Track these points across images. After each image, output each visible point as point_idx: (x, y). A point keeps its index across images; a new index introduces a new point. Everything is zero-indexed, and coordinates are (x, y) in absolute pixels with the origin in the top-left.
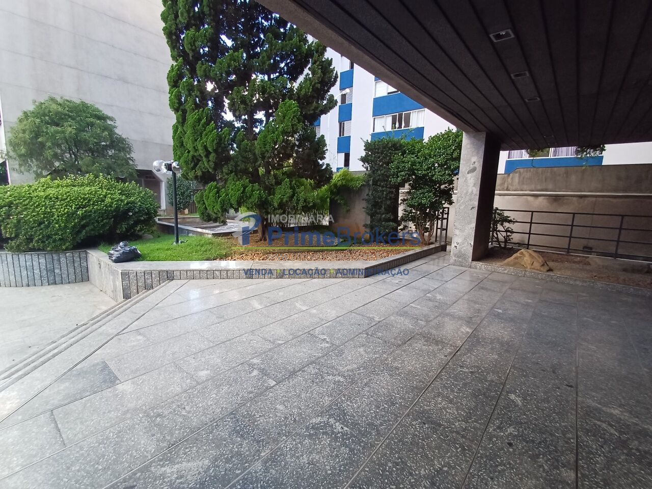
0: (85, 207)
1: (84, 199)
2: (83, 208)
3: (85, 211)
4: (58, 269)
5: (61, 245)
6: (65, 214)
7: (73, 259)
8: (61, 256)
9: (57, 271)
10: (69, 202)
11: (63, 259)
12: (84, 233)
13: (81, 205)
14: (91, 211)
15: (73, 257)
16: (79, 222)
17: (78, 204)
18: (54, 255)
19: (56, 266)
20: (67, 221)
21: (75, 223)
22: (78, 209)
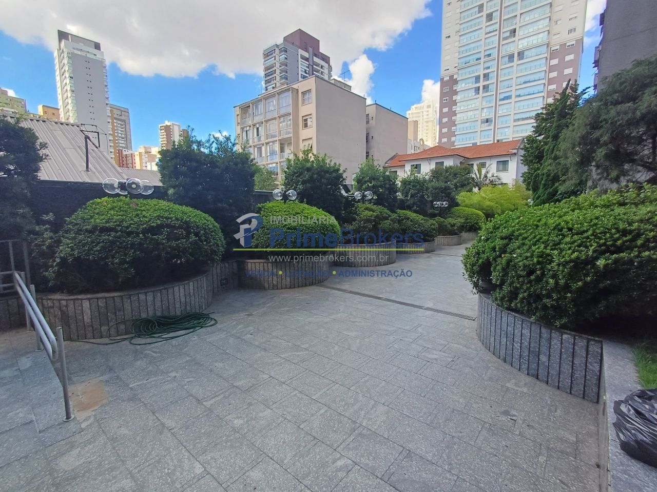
0: (619, 250)
1: (625, 232)
2: (612, 253)
3: (616, 261)
4: (545, 355)
5: (554, 317)
6: (571, 261)
7: (574, 349)
8: (553, 335)
9: (543, 358)
10: (588, 238)
11: (556, 343)
12: (602, 306)
13: (611, 246)
14: (631, 262)
15: (574, 344)
16: (596, 282)
17: (604, 244)
18: (543, 330)
19: (544, 349)
20: (572, 276)
21: (585, 283)
22: (603, 253)
